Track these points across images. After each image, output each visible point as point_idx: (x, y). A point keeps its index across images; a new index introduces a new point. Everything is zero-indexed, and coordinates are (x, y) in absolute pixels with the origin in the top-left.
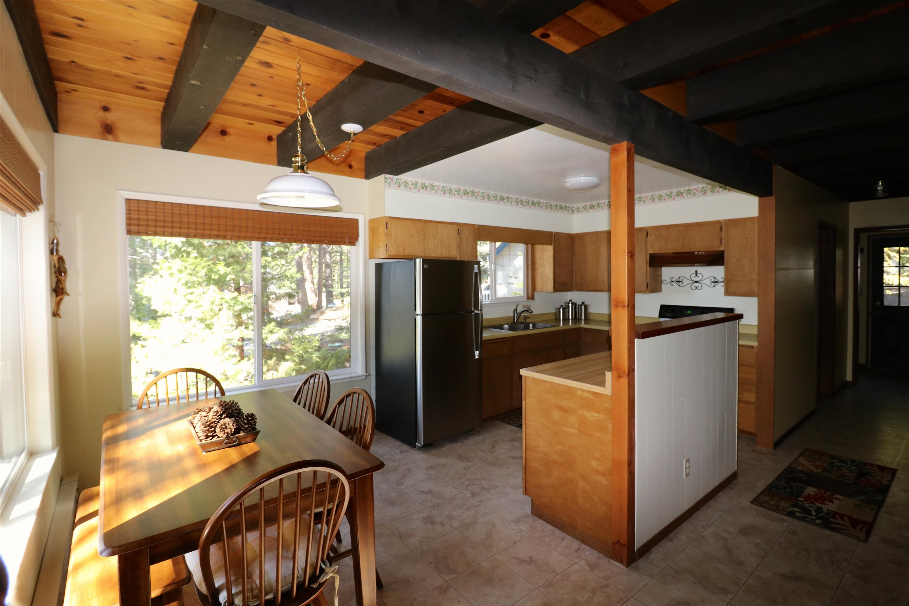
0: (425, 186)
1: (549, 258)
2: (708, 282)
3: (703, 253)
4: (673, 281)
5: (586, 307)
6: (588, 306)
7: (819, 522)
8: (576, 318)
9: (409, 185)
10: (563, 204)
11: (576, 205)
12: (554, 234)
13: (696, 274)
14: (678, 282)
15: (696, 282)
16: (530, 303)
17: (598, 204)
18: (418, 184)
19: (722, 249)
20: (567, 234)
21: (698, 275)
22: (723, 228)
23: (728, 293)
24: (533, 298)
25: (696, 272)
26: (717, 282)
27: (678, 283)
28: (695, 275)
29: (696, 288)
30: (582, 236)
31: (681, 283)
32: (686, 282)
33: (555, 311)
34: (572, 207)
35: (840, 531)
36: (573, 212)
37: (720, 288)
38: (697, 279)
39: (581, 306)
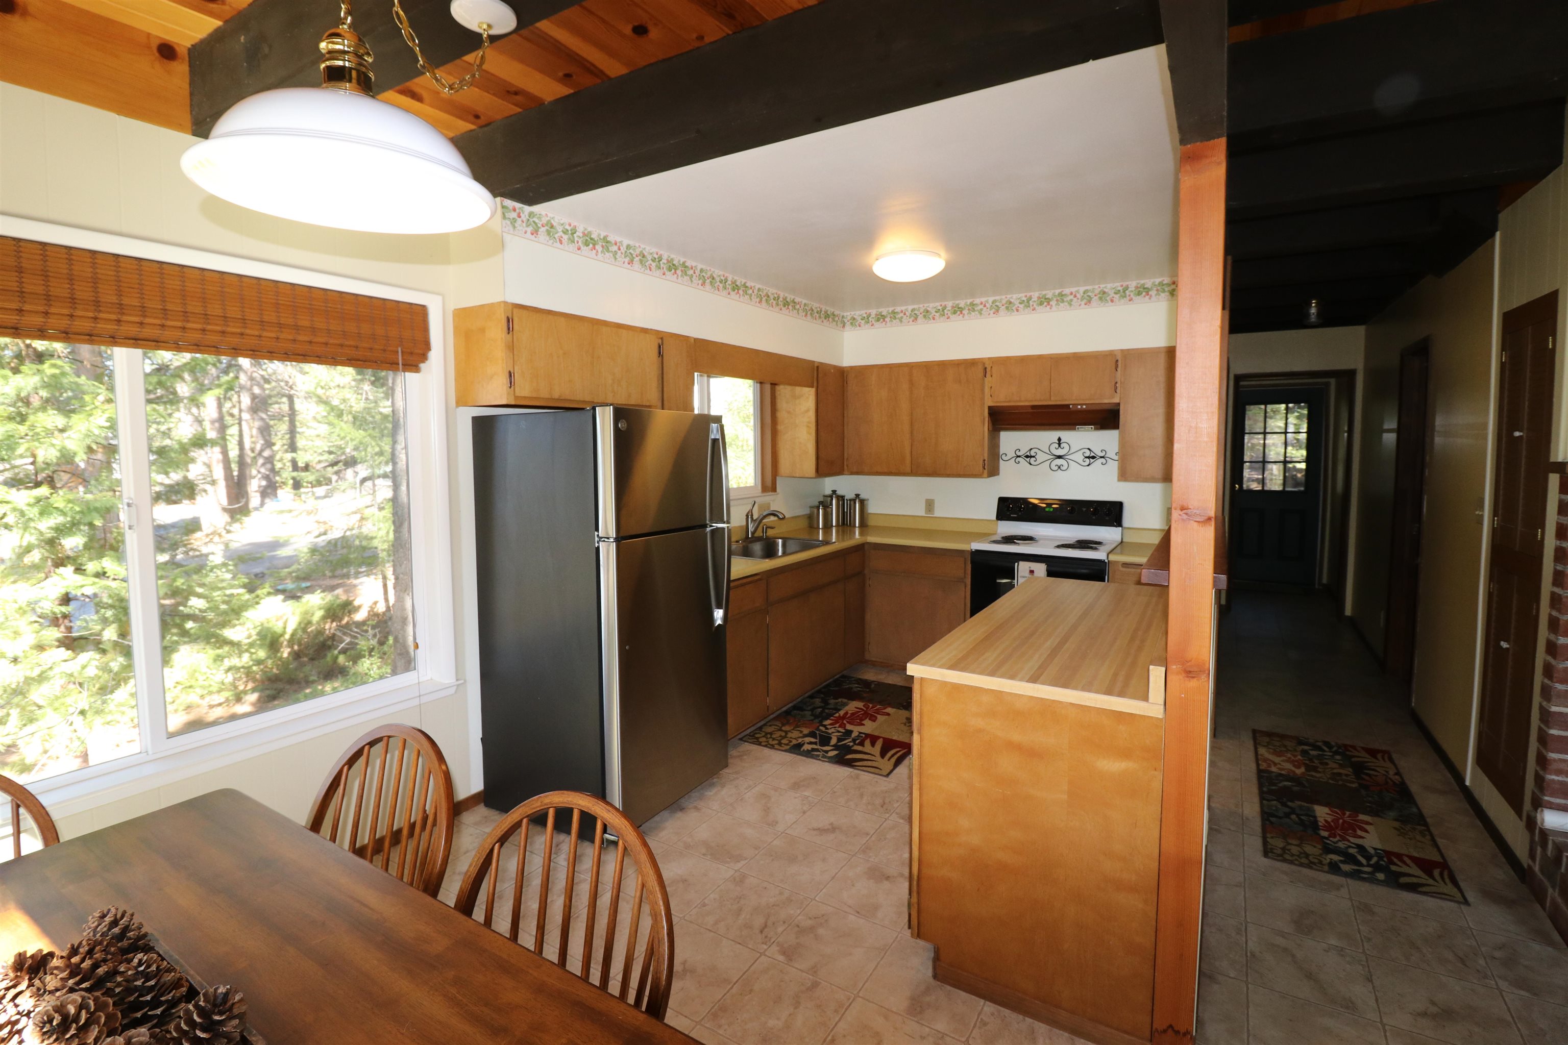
0: (591, 239)
1: (808, 411)
2: (1079, 457)
3: (1084, 407)
4: (1019, 456)
5: (862, 502)
6: (865, 502)
7: (1381, 876)
8: (845, 524)
9: (557, 232)
10: (830, 310)
11: (849, 314)
12: (816, 365)
13: (1059, 444)
14: (1027, 457)
15: (1060, 457)
16: (768, 498)
17: (893, 312)
18: (577, 233)
19: (1116, 400)
20: (835, 367)
21: (1062, 445)
22: (1120, 364)
23: (1124, 475)
24: (774, 489)
25: (1059, 439)
26: (1093, 457)
27: (1028, 460)
28: (1057, 446)
29: (1059, 467)
30: (862, 372)
31: (1033, 459)
32: (1041, 457)
33: (807, 511)
34: (843, 317)
35: (1420, 889)
36: (844, 326)
37: (1113, 467)
38: (1060, 452)
39: (854, 501)
